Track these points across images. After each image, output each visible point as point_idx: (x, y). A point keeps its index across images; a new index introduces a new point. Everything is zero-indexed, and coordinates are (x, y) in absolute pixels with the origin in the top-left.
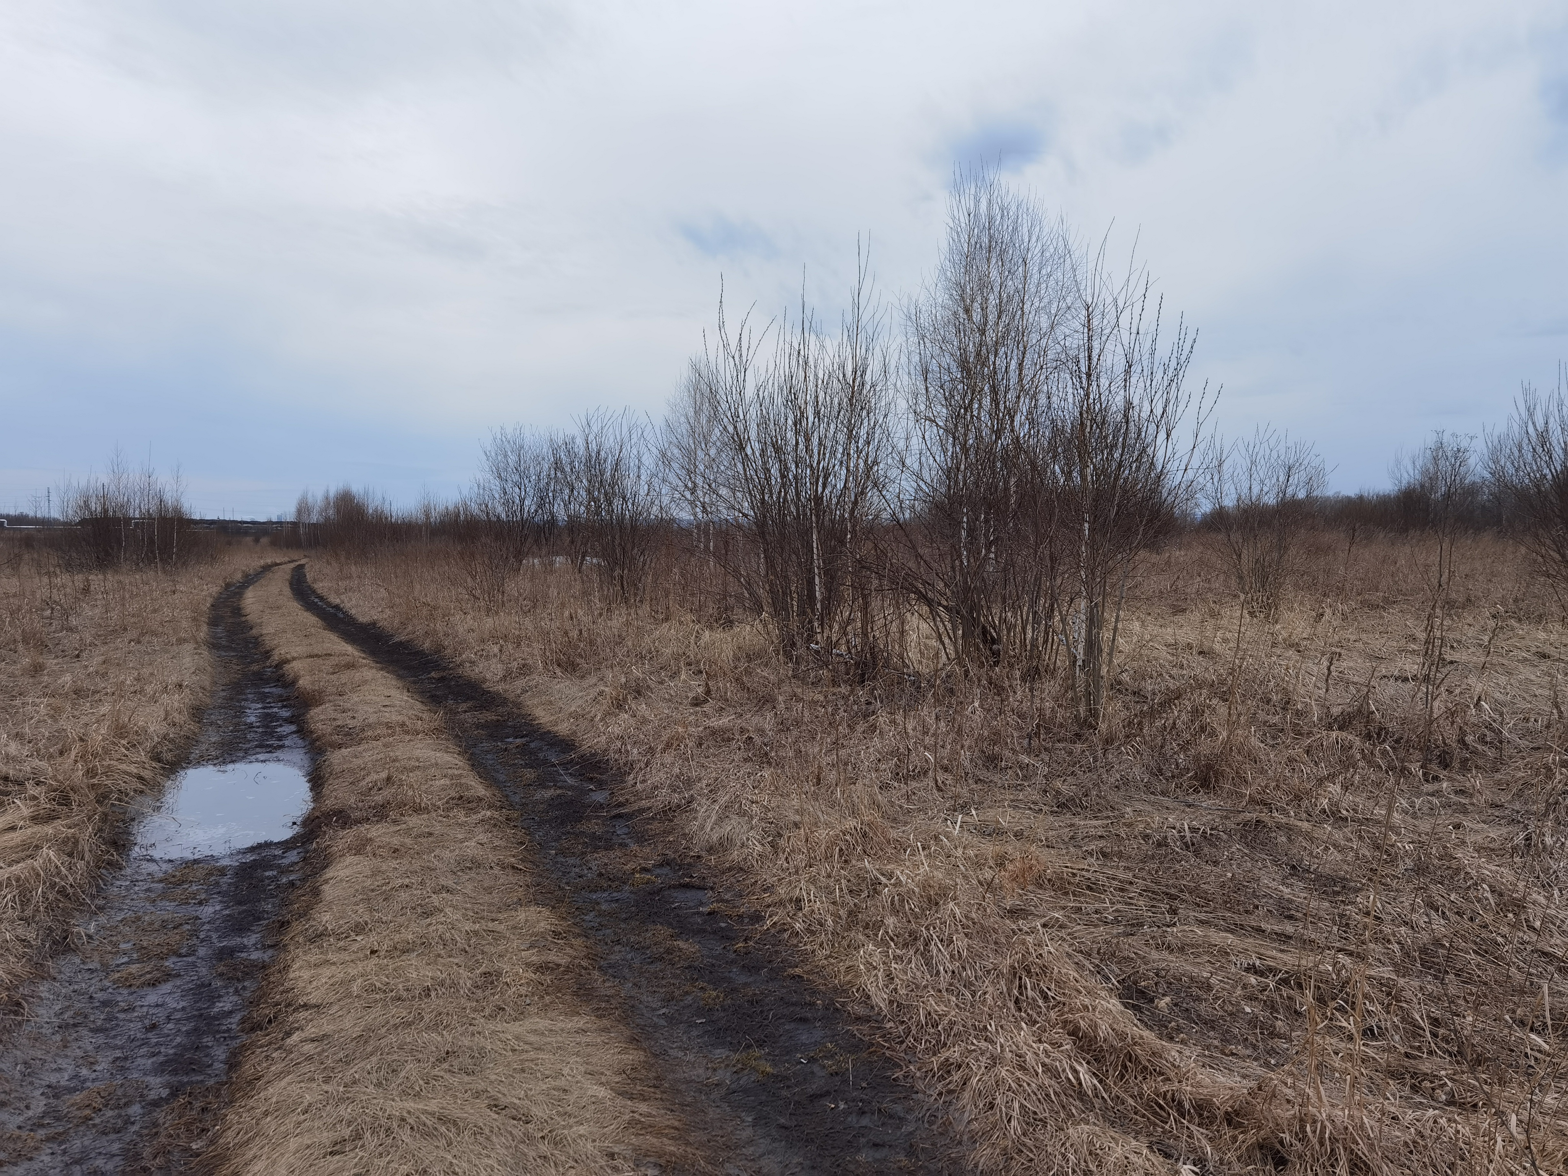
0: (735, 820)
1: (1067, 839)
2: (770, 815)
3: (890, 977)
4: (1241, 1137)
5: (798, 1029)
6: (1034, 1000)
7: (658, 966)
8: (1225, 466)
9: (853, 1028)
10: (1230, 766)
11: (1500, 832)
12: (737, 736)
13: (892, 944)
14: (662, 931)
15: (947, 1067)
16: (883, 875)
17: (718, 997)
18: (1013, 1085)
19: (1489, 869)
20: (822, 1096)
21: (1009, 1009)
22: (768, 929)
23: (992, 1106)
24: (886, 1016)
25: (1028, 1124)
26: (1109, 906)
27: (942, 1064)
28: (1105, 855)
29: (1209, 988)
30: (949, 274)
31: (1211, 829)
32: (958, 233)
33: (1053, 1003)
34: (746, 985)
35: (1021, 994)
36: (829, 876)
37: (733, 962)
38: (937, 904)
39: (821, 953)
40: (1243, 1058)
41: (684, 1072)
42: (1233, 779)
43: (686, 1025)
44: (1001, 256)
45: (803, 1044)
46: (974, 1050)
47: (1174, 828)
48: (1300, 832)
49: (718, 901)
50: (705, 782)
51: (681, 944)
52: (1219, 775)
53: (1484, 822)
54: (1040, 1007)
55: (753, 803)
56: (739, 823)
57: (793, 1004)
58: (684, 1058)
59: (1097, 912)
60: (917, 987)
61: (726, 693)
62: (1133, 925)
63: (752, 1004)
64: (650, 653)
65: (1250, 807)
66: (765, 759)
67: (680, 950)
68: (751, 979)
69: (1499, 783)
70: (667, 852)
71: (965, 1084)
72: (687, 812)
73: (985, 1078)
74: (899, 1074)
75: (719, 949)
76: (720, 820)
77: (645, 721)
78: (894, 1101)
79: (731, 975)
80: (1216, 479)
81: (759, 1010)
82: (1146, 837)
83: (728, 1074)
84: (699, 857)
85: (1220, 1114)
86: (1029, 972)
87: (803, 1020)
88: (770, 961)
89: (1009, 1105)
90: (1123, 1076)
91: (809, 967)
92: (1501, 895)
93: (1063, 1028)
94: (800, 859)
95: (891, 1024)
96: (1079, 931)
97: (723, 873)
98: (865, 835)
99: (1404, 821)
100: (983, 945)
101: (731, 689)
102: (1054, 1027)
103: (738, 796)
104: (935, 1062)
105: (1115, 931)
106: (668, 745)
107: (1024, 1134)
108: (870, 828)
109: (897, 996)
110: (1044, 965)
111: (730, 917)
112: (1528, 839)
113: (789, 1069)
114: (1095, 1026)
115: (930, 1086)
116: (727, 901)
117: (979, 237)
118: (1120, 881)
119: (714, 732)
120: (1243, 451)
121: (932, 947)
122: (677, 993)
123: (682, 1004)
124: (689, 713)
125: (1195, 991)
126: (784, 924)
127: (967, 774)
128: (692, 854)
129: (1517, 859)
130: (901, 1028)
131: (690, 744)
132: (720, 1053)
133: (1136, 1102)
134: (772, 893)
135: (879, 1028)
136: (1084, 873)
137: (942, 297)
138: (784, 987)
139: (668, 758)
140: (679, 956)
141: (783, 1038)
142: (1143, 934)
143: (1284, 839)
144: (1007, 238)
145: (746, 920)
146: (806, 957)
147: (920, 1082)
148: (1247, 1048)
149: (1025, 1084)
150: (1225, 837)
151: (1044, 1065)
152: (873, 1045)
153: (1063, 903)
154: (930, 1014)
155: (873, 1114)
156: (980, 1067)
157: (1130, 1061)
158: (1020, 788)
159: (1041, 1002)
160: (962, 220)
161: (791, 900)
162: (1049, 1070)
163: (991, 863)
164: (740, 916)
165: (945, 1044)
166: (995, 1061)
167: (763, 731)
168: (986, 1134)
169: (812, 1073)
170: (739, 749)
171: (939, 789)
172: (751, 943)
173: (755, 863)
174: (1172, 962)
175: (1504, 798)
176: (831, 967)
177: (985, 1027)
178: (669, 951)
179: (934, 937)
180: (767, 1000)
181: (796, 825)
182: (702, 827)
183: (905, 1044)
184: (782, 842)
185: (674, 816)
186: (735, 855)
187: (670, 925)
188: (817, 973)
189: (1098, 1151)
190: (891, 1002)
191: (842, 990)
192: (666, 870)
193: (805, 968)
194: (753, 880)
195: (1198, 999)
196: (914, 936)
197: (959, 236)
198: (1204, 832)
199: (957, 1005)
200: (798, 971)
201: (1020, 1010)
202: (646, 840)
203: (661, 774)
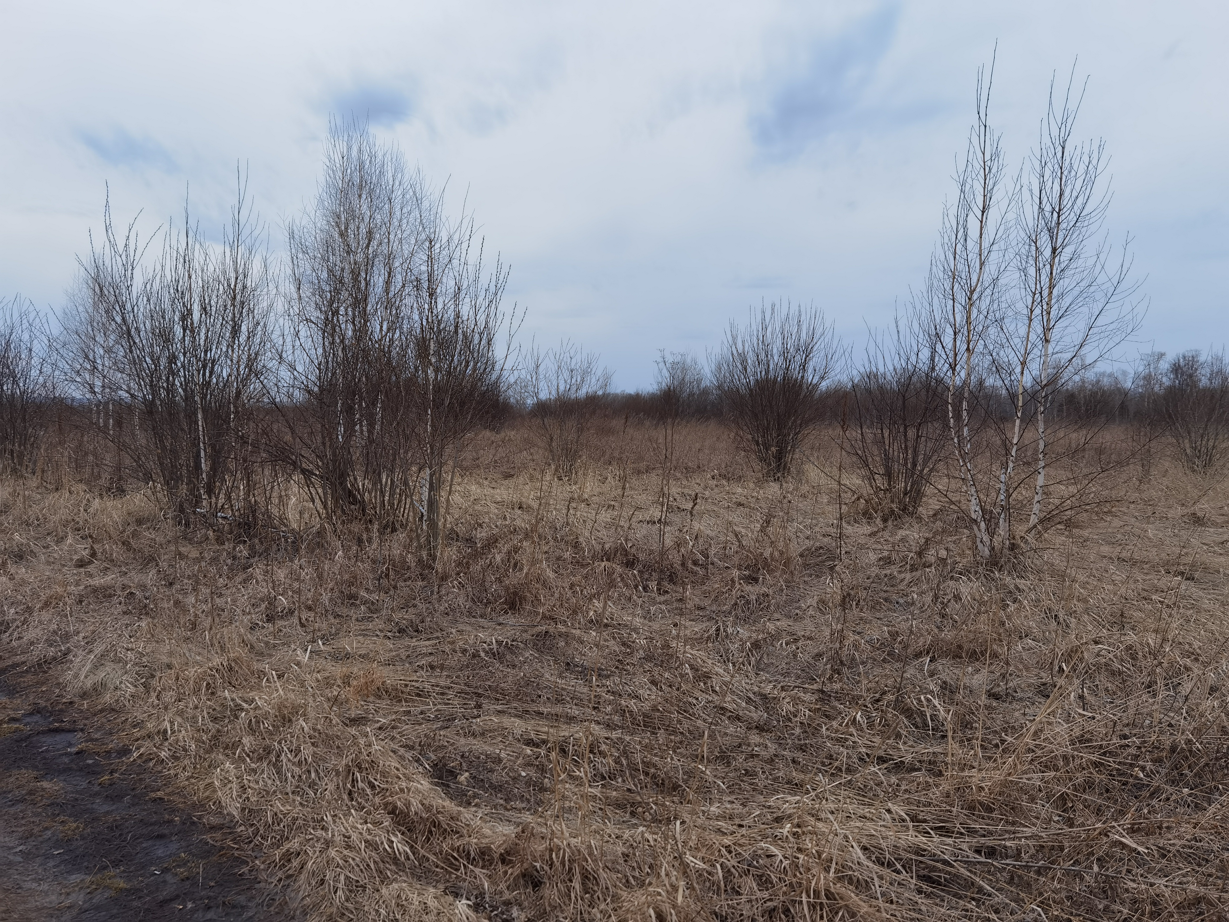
0: (109, 667)
1: (404, 658)
2: (144, 660)
3: (243, 788)
4: (509, 872)
5: (155, 845)
6: (363, 790)
7: (20, 807)
8: (541, 369)
9: (207, 837)
10: (530, 592)
11: (701, 627)
12: (119, 593)
13: (248, 759)
14: (26, 775)
15: (288, 857)
16: (245, 701)
17: (78, 827)
18: (340, 862)
19: (691, 652)
20: (171, 900)
21: (343, 800)
22: (134, 760)
23: (322, 882)
24: (238, 822)
25: (351, 891)
26: (431, 707)
27: (283, 855)
28: (432, 667)
29: (500, 760)
30: (326, 203)
31: (513, 641)
32: (333, 171)
33: (378, 789)
34: (108, 813)
35: (353, 786)
36: (196, 707)
37: (97, 794)
38: (290, 721)
39: (183, 775)
40: (520, 811)
41: (36, 901)
42: (532, 602)
43: (43, 858)
44: (370, 193)
45: (158, 858)
46: (312, 839)
47: (485, 643)
48: (574, 638)
49: (87, 741)
50: (82, 635)
51: (45, 784)
52: (523, 599)
53: (693, 620)
54: (367, 795)
55: (128, 650)
56: (114, 669)
57: (152, 824)
58: (38, 888)
59: (422, 713)
60: (268, 793)
61: (112, 554)
62: (449, 720)
63: (112, 829)
64: (38, 520)
65: (543, 622)
66: (144, 611)
67: (44, 789)
68: (114, 807)
69: (704, 592)
70: (40, 701)
71: (302, 868)
72: (63, 663)
73: (319, 860)
74: (245, 869)
75: (84, 784)
76: (96, 667)
77: (24, 582)
78: (238, 894)
79: (94, 806)
80: (534, 379)
81: (117, 833)
82: (464, 651)
83: (82, 896)
84: (71, 703)
85: (496, 856)
86: (360, 768)
87: (161, 837)
88: (134, 789)
89: (336, 880)
90: (429, 839)
91: (171, 789)
92: (697, 670)
93: (385, 809)
94: (169, 697)
95: (243, 828)
96: (407, 729)
97: (95, 715)
98: (231, 669)
99: (643, 624)
100: (326, 750)
101: (117, 551)
102: (377, 809)
103: (114, 645)
104: (277, 854)
105: (435, 726)
106: (46, 605)
107: (347, 900)
108: (236, 663)
109: (249, 804)
110: (372, 761)
111: (98, 754)
112: (718, 630)
113: (142, 882)
114: (408, 804)
115: (272, 875)
116: (97, 740)
117: (351, 177)
118: (442, 687)
119: (95, 590)
120: (552, 358)
121: (283, 757)
122: (36, 830)
123: (40, 839)
124: (71, 573)
125: (489, 765)
126: (151, 754)
127: (327, 611)
128: (64, 700)
129: (710, 645)
130: (250, 830)
131: (69, 602)
132: (75, 878)
133: (438, 858)
134: (141, 728)
135: (230, 833)
136: (414, 683)
137: (321, 223)
138: (144, 810)
139: (45, 616)
140: (42, 796)
141: (139, 855)
142: (456, 726)
143: (563, 644)
144: (374, 180)
145: (114, 755)
146: (168, 781)
147: (263, 873)
148: (522, 802)
149: (350, 860)
150: (522, 646)
151: (366, 841)
152: (224, 848)
153: (396, 709)
154: (276, 814)
155: (218, 907)
156: (315, 851)
157: (435, 827)
158: (370, 619)
159: (368, 791)
160: (337, 160)
161: (159, 732)
162: (371, 845)
163: (339, 682)
164: (108, 752)
165: (288, 838)
166: (328, 844)
167: (145, 587)
168: (316, 906)
169: (165, 882)
170: (120, 604)
171: (302, 625)
172: (116, 775)
173: (127, 704)
174: (474, 745)
175: (706, 603)
176: (191, 786)
177: (322, 818)
178: (31, 793)
179: (285, 748)
180: (127, 824)
181: (169, 666)
182: (76, 676)
183: (253, 843)
184: (154, 682)
185: (50, 668)
186: (108, 698)
187: (35, 768)
188: (178, 793)
189: (404, 903)
190: (243, 809)
191: (201, 805)
192: (37, 718)
193: (167, 791)
194: (123, 719)
195: (492, 771)
196: (268, 750)
197: (334, 174)
198: (507, 643)
199: (301, 804)
200: (160, 794)
201: (352, 800)
202: (18, 692)
203: (37, 630)
